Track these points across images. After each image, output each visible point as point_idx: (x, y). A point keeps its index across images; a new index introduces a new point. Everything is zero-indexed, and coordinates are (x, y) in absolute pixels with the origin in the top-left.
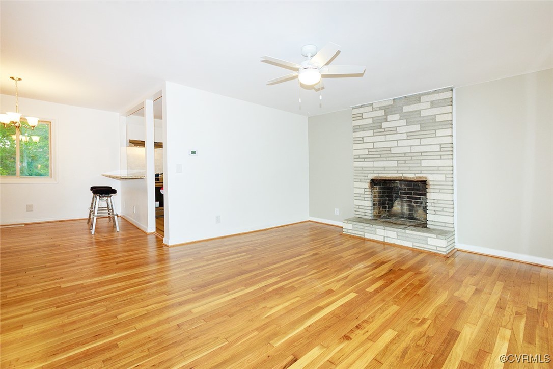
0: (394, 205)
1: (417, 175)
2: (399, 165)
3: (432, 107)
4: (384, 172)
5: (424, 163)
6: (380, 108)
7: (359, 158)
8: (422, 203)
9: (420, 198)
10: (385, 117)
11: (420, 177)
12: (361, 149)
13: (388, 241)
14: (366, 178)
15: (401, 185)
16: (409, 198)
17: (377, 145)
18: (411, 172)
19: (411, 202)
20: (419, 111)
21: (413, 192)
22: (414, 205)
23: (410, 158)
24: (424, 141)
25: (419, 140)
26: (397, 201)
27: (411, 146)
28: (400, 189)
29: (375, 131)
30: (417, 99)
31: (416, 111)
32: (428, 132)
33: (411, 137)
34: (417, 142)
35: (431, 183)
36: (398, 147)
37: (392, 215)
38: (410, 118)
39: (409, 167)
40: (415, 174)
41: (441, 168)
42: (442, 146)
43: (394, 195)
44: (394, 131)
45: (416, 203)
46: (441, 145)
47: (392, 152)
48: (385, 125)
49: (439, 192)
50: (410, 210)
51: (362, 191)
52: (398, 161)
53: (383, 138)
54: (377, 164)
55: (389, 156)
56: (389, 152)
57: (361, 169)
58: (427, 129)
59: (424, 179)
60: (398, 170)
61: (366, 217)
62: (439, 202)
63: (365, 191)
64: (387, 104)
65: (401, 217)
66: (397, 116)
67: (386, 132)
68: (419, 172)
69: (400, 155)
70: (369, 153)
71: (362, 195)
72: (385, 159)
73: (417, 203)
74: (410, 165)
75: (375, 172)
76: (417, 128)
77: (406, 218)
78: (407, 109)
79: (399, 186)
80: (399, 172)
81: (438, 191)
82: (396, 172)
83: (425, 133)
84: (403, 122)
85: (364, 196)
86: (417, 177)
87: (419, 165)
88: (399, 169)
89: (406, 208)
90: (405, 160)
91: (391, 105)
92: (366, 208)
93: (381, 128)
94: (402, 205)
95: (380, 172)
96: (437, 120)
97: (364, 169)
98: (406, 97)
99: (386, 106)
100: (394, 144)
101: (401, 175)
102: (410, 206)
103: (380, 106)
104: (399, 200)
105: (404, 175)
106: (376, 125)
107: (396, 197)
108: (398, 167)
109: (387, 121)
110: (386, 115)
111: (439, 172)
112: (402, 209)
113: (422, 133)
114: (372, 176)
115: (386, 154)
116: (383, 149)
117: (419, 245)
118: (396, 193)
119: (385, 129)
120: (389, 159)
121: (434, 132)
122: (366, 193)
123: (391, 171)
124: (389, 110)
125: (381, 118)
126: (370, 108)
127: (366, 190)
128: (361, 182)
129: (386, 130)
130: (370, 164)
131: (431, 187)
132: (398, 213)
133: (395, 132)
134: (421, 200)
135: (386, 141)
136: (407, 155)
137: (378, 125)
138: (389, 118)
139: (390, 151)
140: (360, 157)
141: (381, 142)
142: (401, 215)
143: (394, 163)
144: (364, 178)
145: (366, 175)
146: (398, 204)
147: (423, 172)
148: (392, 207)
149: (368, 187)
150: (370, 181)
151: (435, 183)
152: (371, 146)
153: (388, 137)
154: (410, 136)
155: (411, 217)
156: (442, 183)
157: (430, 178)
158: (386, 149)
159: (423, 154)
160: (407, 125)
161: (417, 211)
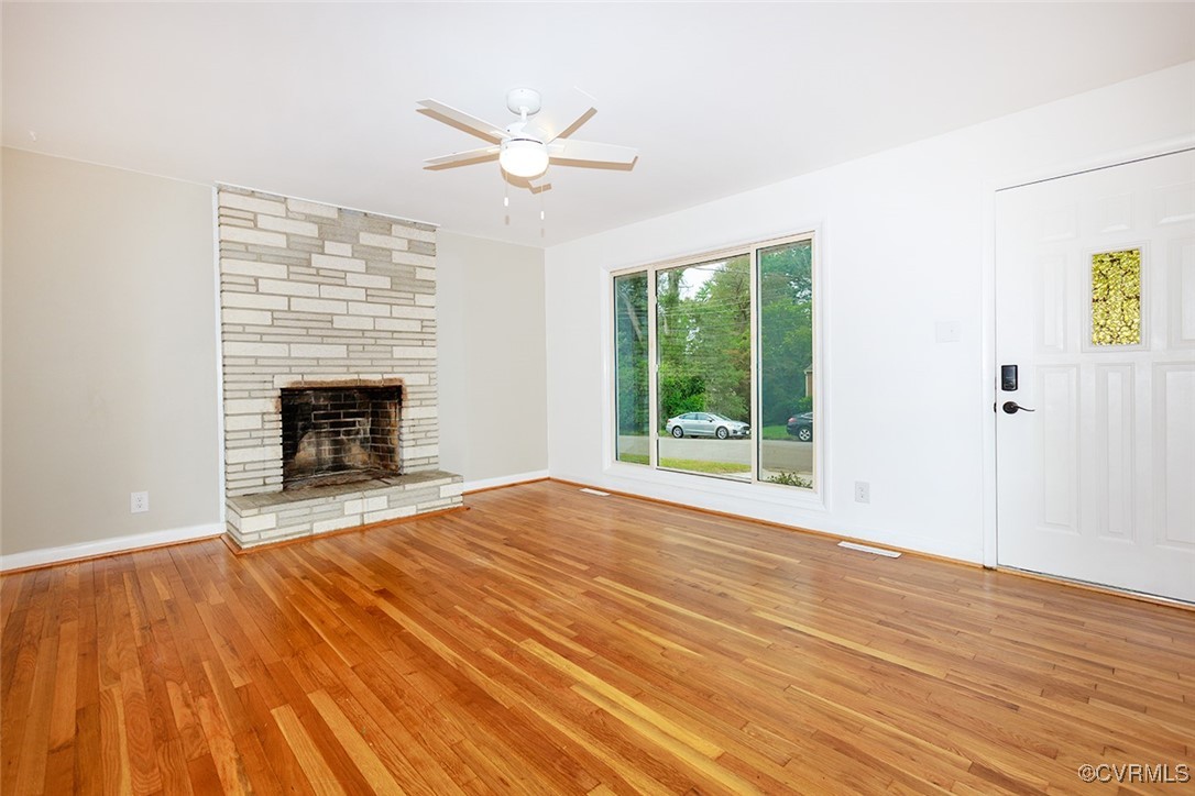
0: (301, 446)
1: (386, 376)
2: (352, 355)
3: (410, 250)
4: (316, 369)
5: (398, 352)
6: (309, 218)
7: (244, 332)
8: (358, 433)
9: (355, 422)
10: (320, 243)
11: (391, 380)
12: (249, 310)
13: (372, 521)
14: (269, 386)
15: (317, 398)
16: (332, 425)
17: (296, 305)
18: (375, 369)
19: (338, 433)
20: (390, 250)
21: (342, 411)
22: (344, 438)
23: (373, 341)
24: (397, 311)
25: (389, 307)
26: (307, 436)
27: (374, 317)
28: (316, 408)
29: (292, 269)
30: (386, 226)
31: (383, 249)
32: (403, 295)
33: (375, 299)
34: (384, 310)
35: (409, 390)
36: (348, 314)
37: (294, 473)
38: (375, 260)
39: (372, 359)
40: (382, 373)
41: (424, 363)
42: (425, 323)
43: (300, 423)
44: (339, 278)
45: (348, 433)
46: (422, 321)
47: (335, 326)
48: (317, 260)
49: (421, 405)
50: (336, 451)
51: (256, 422)
52: (348, 345)
53: (313, 290)
54: (297, 351)
55: (329, 333)
56: (329, 325)
57: (252, 362)
58: (402, 288)
59: (399, 384)
60: (348, 366)
61: (269, 489)
62: (422, 422)
63: (263, 421)
64: (325, 214)
65: (316, 471)
66: (346, 249)
67: (322, 277)
68: (389, 369)
69: (354, 334)
70: (276, 322)
71: (254, 434)
72: (319, 340)
73: (349, 435)
74: (374, 355)
75: (294, 370)
76: (385, 282)
77: (327, 470)
78: (367, 239)
79: (314, 402)
80: (352, 369)
81: (418, 403)
82: (345, 369)
83: (398, 294)
84: (360, 265)
85: (261, 434)
86: (385, 380)
87: (389, 356)
88: (353, 362)
89: (327, 447)
90: (364, 345)
91: (334, 220)
92: (268, 465)
93: (309, 265)
94: (319, 444)
95: (309, 370)
96: (418, 277)
97: (260, 362)
98: (366, 214)
99: (323, 218)
100: (340, 308)
101: (355, 377)
102: (335, 442)
103: (307, 211)
104: (311, 432)
105: (362, 377)
106: (296, 254)
107: (305, 429)
108: (348, 358)
109: (323, 253)
110: (322, 237)
111: (419, 369)
112: (319, 452)
113: (394, 294)
114: (284, 381)
115: (322, 329)
116: (315, 317)
117: (427, 505)
118: (305, 420)
119: (318, 269)
120: (330, 340)
121: (411, 296)
122: (267, 426)
123: (332, 366)
124: (331, 228)
125: (308, 241)
126: (279, 209)
127: (266, 418)
128: (250, 397)
129: (322, 273)
130: (281, 350)
131: (409, 397)
132: (310, 464)
133: (342, 282)
134: (358, 427)
135: (320, 298)
136: (367, 334)
137: (303, 255)
138: (330, 247)
139: (332, 322)
140: (248, 329)
141: (310, 300)
142: (318, 466)
143: (341, 351)
144: (261, 386)
145: (269, 378)
146: (309, 443)
147: (395, 369)
148: (295, 454)
149: (273, 410)
150: (279, 393)
151: (416, 390)
152: (282, 304)
153: (326, 291)
154: (370, 296)
155: (338, 466)
156: (425, 389)
157: (409, 381)
158: (321, 317)
159: (395, 335)
160: (367, 273)
161: (350, 450)
